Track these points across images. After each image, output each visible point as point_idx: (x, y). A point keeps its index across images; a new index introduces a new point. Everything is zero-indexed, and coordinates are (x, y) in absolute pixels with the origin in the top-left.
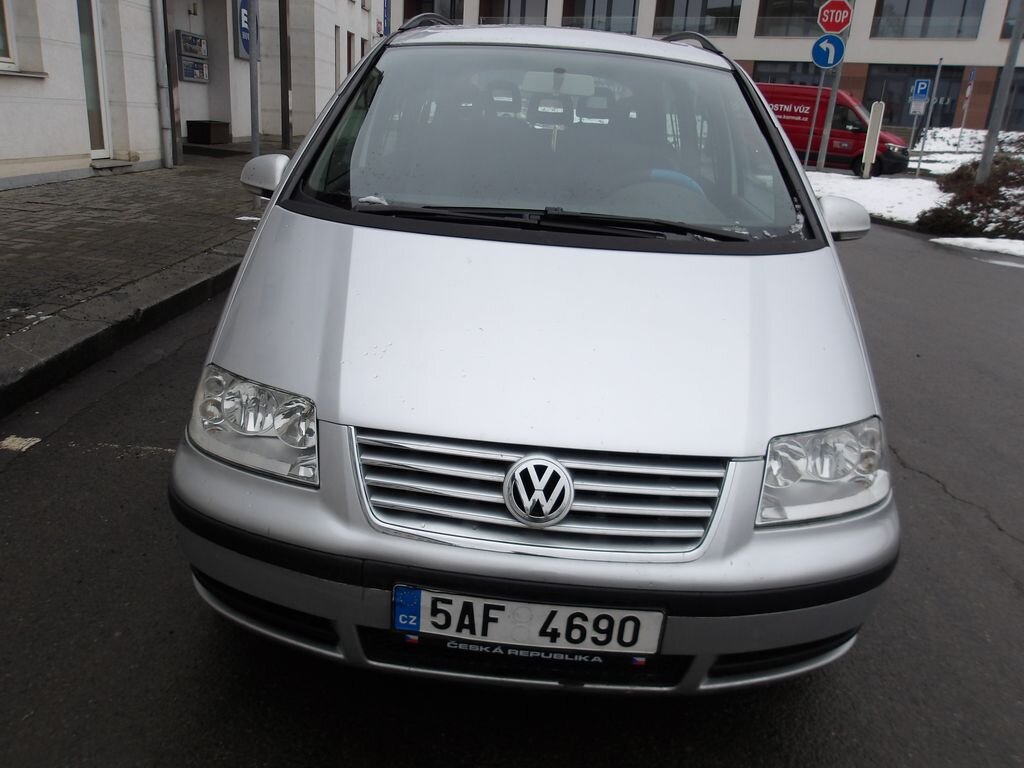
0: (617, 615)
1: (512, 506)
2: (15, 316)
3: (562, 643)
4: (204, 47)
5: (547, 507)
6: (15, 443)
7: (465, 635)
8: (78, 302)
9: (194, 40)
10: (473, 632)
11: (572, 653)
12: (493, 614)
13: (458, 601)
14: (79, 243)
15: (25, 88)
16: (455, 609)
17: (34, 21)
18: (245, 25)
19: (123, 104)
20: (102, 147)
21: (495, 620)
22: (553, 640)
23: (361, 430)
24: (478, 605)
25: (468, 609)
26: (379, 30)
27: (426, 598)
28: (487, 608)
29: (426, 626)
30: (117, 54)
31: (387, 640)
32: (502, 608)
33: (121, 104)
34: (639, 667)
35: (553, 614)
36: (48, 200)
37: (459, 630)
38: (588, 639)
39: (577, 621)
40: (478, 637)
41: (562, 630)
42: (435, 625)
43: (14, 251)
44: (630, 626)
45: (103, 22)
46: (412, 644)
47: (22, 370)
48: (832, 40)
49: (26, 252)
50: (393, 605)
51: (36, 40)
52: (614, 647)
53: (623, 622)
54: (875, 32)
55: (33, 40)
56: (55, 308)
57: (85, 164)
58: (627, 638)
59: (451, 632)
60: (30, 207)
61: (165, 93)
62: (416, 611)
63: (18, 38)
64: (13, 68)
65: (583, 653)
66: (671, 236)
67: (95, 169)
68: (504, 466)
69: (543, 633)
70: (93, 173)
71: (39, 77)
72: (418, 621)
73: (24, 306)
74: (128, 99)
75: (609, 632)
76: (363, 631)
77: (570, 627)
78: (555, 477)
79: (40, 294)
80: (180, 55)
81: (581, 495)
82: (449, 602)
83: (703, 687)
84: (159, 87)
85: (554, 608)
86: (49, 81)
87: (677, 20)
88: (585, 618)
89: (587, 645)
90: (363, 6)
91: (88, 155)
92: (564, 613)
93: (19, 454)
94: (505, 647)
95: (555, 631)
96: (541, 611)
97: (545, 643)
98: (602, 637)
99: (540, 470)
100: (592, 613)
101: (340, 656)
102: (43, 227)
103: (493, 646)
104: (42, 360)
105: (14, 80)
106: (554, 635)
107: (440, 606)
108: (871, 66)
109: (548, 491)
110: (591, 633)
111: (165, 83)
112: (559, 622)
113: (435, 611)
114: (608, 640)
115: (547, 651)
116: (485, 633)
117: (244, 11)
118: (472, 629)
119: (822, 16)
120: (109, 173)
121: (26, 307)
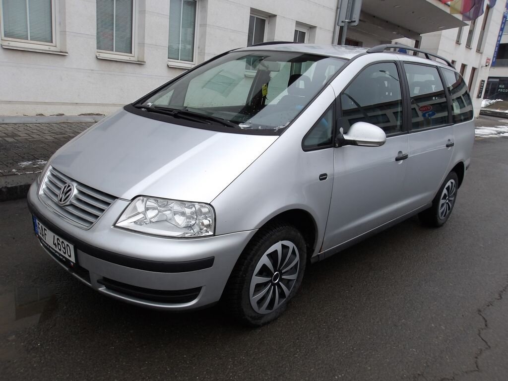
0: (65, 243)
1: (58, 197)
5: (64, 199)
11: (60, 254)
21: (46, 234)
24: (43, 227)
27: (37, 222)
32: (46, 230)
35: (54, 237)
38: (62, 250)
40: (45, 240)
41: (57, 244)
52: (67, 256)
53: (67, 245)
58: (69, 254)
59: (41, 236)
69: (54, 243)
78: (70, 189)
82: (39, 224)
85: (54, 234)
88: (60, 241)
90: (478, 51)
94: (49, 246)
97: (55, 248)
109: (66, 193)
112: (56, 241)
114: (65, 253)
115: (56, 251)
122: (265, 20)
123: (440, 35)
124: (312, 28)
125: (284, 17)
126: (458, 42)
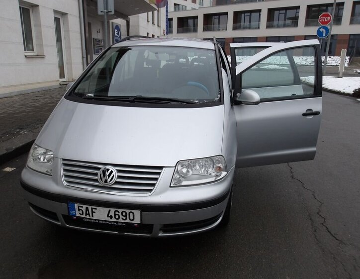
0: (128, 211)
1: (100, 180)
2: (18, 132)
3: (113, 219)
4: (102, 43)
5: (109, 180)
6: (8, 169)
7: (88, 217)
8: (38, 127)
9: (99, 41)
10: (90, 216)
11: (117, 222)
12: (94, 210)
13: (84, 207)
14: (46, 109)
15: (38, 60)
16: (84, 209)
17: (42, 39)
18: (116, 35)
19: (71, 64)
20: (64, 78)
21: (95, 212)
22: (111, 219)
23: (64, 160)
24: (90, 208)
25: (87, 209)
26: (164, 33)
27: (76, 206)
28: (92, 209)
29: (78, 215)
30: (69, 48)
31: (69, 218)
32: (96, 209)
33: (70, 64)
34: (136, 227)
35: (110, 211)
36: (42, 95)
37: (86, 215)
38: (121, 218)
39: (117, 213)
40: (91, 217)
41: (113, 216)
42: (80, 214)
43: (26, 112)
44: (131, 214)
45: (65, 38)
46: (74, 219)
47: (14, 148)
48: (324, 28)
49: (29, 112)
50: (68, 208)
51: (42, 45)
52: (128, 221)
53: (130, 213)
54: (352, 22)
55: (41, 45)
56: (30, 129)
57: (58, 83)
58: (132, 218)
59: (84, 216)
60: (36, 98)
61: (85, 59)
62: (74, 210)
63: (37, 45)
64: (35, 54)
65: (120, 222)
66: (173, 103)
67: (61, 85)
68: (99, 169)
69: (108, 216)
70: (60, 86)
71: (42, 57)
72: (75, 212)
73: (21, 129)
74: (72, 62)
75: (126, 216)
76: (64, 216)
77: (115, 215)
78: (112, 172)
79: (28, 125)
80: (94, 46)
81: (119, 177)
82: (82, 207)
83: (160, 235)
84: (83, 57)
85: (110, 209)
86: (46, 58)
87: (275, 23)
88: (119, 212)
89: (121, 220)
90: (158, 26)
91: (59, 81)
92: (113, 210)
93: (9, 173)
94: (99, 220)
95: (111, 215)
96: (107, 210)
97: (109, 219)
98: (124, 218)
99: (108, 170)
100: (120, 211)
101: (60, 224)
102: (37, 104)
103: (96, 220)
104: (21, 145)
105: (34, 58)
106: (111, 217)
107: (80, 208)
108: (350, 35)
109: (109, 176)
110: (121, 217)
111: (85, 56)
112: (112, 213)
113: (79, 210)
114: (126, 219)
115: (110, 222)
116: (93, 216)
117: (116, 30)
118: (89, 214)
119: (320, 19)
120: (65, 86)
121: (22, 129)
122: (28, 9)
123: (139, 16)
124: (64, 14)
125: (44, 7)
126: (148, 21)
